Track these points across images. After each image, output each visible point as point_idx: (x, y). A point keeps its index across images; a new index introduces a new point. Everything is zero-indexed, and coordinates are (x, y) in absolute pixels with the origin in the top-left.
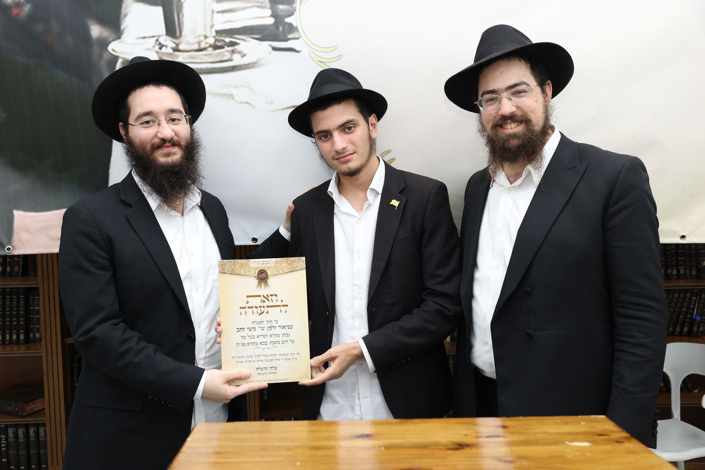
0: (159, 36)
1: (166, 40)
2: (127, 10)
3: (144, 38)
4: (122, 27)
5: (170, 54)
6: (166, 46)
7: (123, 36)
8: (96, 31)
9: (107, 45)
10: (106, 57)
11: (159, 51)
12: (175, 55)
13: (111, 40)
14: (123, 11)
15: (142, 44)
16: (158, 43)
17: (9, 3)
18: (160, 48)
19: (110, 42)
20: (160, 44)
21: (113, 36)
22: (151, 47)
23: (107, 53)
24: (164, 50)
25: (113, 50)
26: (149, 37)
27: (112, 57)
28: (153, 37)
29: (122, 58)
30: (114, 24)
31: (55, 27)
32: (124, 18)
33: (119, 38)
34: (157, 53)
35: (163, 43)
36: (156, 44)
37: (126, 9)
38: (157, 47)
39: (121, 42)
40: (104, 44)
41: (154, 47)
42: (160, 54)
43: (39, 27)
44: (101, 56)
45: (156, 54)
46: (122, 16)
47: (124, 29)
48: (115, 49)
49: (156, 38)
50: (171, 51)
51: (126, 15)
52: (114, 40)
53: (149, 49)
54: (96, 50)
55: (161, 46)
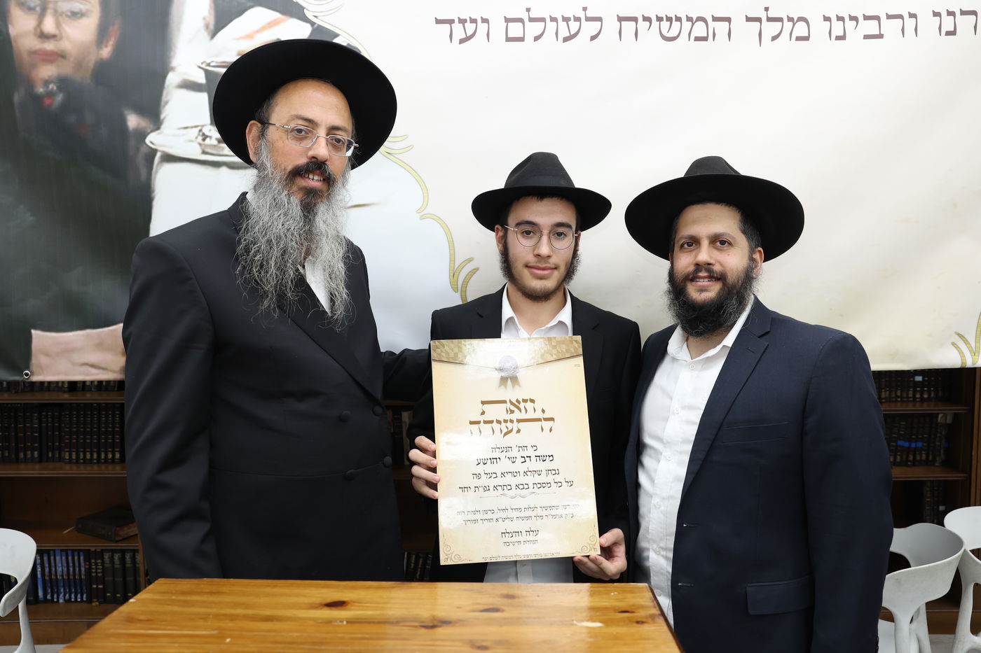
0: (203, 126)
1: (210, 130)
2: (168, 98)
3: (186, 128)
4: (162, 117)
5: (215, 146)
6: (211, 137)
7: (163, 127)
8: (133, 121)
9: (145, 138)
10: (143, 150)
11: (202, 142)
12: (220, 147)
13: (149, 131)
14: (164, 98)
15: (184, 135)
16: (201, 133)
17: (41, 93)
18: (204, 140)
19: (148, 134)
20: (204, 134)
21: (152, 126)
22: (194, 139)
23: (144, 145)
24: (208, 140)
25: (151, 143)
26: (192, 127)
27: (150, 150)
28: (196, 127)
29: (163, 152)
30: (153, 114)
31: (89, 117)
32: (164, 106)
33: (158, 128)
34: (200, 144)
35: (207, 133)
36: (199, 135)
37: (166, 97)
38: (200, 138)
39: (159, 133)
40: (142, 135)
41: (197, 138)
42: (203, 146)
43: (72, 119)
44: (138, 149)
45: (198, 146)
46: (162, 104)
47: (164, 118)
48: (153, 142)
49: (199, 128)
50: (215, 142)
51: (167, 103)
52: (152, 131)
53: (191, 141)
54: (132, 143)
55: (205, 137)
